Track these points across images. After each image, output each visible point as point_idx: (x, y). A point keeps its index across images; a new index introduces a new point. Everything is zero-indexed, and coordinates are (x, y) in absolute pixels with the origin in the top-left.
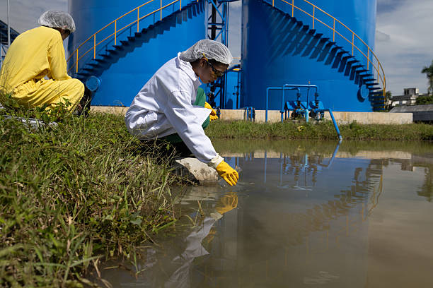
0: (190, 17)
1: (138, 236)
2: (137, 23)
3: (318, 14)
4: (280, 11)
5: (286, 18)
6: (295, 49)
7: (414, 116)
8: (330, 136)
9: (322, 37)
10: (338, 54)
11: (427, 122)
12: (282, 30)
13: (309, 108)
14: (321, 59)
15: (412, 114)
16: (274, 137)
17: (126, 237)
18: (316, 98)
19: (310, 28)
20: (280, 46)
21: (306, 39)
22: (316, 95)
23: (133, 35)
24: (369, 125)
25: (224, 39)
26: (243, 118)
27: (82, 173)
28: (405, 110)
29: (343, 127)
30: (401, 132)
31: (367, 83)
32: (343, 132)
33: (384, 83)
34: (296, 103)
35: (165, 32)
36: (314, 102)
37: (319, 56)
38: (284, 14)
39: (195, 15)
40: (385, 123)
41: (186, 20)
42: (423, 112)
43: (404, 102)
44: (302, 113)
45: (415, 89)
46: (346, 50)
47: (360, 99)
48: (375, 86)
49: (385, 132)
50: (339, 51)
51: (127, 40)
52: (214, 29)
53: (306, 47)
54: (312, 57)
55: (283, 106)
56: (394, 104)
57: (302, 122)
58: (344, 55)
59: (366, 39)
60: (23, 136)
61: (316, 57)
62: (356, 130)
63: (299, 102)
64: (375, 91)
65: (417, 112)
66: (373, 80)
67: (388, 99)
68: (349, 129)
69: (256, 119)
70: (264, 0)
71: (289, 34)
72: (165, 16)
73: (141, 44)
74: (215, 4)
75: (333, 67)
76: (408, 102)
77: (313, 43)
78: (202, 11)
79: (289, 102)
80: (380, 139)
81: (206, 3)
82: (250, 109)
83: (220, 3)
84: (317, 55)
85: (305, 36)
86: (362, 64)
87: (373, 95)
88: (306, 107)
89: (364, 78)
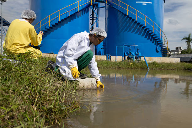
0: (83, 15)
1: (64, 114)
2: (59, 17)
3: (139, 14)
4: (122, 13)
5: (125, 15)
6: (129, 29)
7: (180, 59)
8: (144, 68)
9: (140, 24)
11: (186, 62)
12: (123, 21)
13: (135, 55)
14: (140, 34)
16: (119, 68)
17: (58, 115)
19: (135, 20)
20: (122, 28)
21: (134, 25)
22: (138, 50)
23: (57, 22)
24: (161, 63)
25: (97, 24)
26: (105, 59)
27: (38, 85)
28: (176, 57)
29: (149, 64)
30: (175, 66)
31: (160, 44)
32: (150, 66)
33: (167, 44)
35: (71, 21)
36: (137, 53)
37: (139, 32)
39: (85, 14)
40: (168, 62)
41: (80, 16)
42: (184, 57)
43: (176, 53)
44: (132, 57)
45: (180, 47)
46: (151, 30)
47: (157, 51)
48: (163, 46)
49: (168, 66)
50: (148, 30)
52: (93, 20)
53: (133, 28)
54: (136, 33)
55: (123, 54)
56: (171, 54)
57: (132, 61)
58: (150, 32)
59: (159, 25)
60: (12, 69)
61: (137, 33)
62: (156, 65)
63: (130, 53)
64: (163, 48)
65: (182, 57)
66: (163, 43)
67: (169, 52)
68: (152, 65)
69: (111, 60)
70: (115, 8)
71: (125, 23)
72: (71, 14)
73: (61, 26)
74: (94, 9)
75: (145, 37)
76: (178, 53)
77: (136, 27)
78: (88, 12)
79: (126, 52)
80: (166, 69)
81: (90, 8)
82: (109, 55)
83: (96, 8)
84: (138, 32)
85: (133, 23)
86: (158, 36)
87: (162, 50)
88: (133, 55)
89: (159, 42)
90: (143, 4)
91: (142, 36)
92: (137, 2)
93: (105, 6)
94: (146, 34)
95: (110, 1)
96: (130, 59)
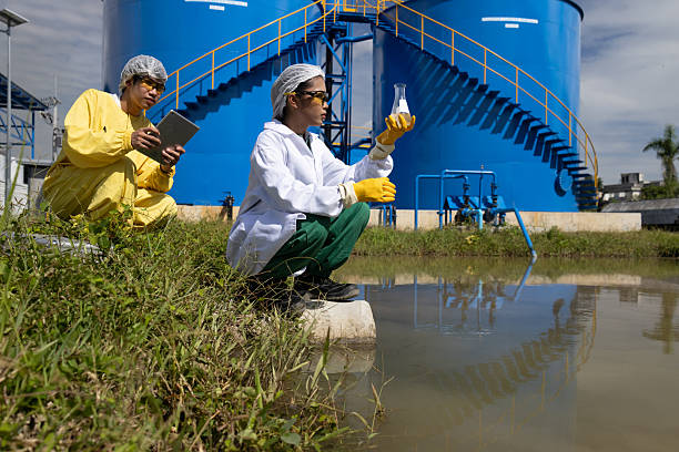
2: (211, 74)
3: (492, 61)
4: (435, 58)
5: (442, 67)
6: (457, 114)
7: (642, 217)
8: (518, 251)
9: (499, 96)
10: (525, 121)
11: (661, 226)
12: (438, 85)
13: (483, 207)
14: (497, 130)
15: (639, 215)
16: (429, 253)
18: (493, 191)
19: (479, 83)
20: (433, 109)
21: (475, 99)
22: (494, 187)
23: (205, 93)
24: (577, 233)
25: (345, 99)
26: (377, 223)
28: (625, 209)
29: (536, 237)
30: (627, 244)
31: (569, 166)
32: (538, 245)
33: (596, 167)
35: (255, 88)
36: (489, 197)
37: (494, 124)
38: (440, 61)
40: (601, 229)
42: (654, 211)
43: (622, 195)
44: (472, 215)
45: (638, 175)
46: (536, 117)
47: (560, 192)
48: (581, 172)
49: (602, 245)
50: (525, 117)
51: (195, 100)
52: (329, 83)
53: (474, 111)
54: (485, 127)
55: (442, 204)
56: (607, 197)
57: (473, 229)
58: (533, 124)
59: (565, 98)
61: (489, 127)
62: (557, 242)
63: (467, 198)
64: (581, 179)
66: (579, 162)
67: (598, 191)
68: (546, 240)
69: (397, 226)
70: (409, 40)
71: (447, 91)
72: (255, 65)
73: (218, 107)
74: (332, 45)
75: (516, 142)
76: (628, 194)
77: (485, 105)
78: (312, 57)
79: (452, 197)
80: (595, 256)
81: (318, 44)
82: (388, 209)
83: (339, 43)
84: (492, 123)
85: (472, 94)
86: (561, 138)
87: (579, 186)
88: (477, 205)
89: (565, 159)
90: (507, 26)
91: (506, 137)
92: (484, 19)
93: (370, 33)
94: (518, 129)
95: (389, 15)
96: (468, 221)
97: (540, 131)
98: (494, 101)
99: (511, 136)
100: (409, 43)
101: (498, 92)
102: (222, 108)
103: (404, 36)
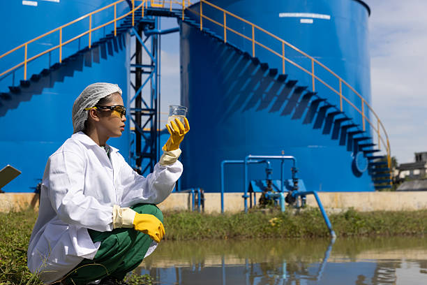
0: (104, 57)
2: (24, 65)
3: (290, 53)
4: (237, 50)
5: (244, 58)
6: (259, 101)
8: (317, 232)
9: (298, 85)
10: (321, 108)
12: (241, 74)
13: (285, 189)
14: (297, 116)
16: (234, 237)
18: (293, 175)
19: (279, 73)
20: (237, 97)
21: (275, 89)
22: (294, 171)
23: (17, 84)
24: (373, 213)
25: (154, 88)
26: (186, 207)
28: (419, 186)
29: (335, 218)
30: (418, 222)
31: (364, 149)
32: (336, 226)
33: (388, 147)
34: (265, 184)
35: (66, 78)
36: (290, 181)
37: (294, 111)
38: (241, 53)
39: (111, 54)
40: (394, 209)
41: (98, 61)
43: (416, 172)
44: (275, 198)
46: (333, 104)
47: (357, 173)
48: (376, 154)
49: (396, 224)
50: (322, 104)
51: (8, 91)
52: (139, 72)
53: (275, 99)
54: (286, 113)
55: (247, 188)
57: (276, 212)
58: (330, 111)
59: (358, 87)
61: (289, 113)
62: (355, 222)
63: (269, 182)
64: (375, 161)
66: (373, 145)
67: (394, 169)
68: (344, 221)
69: (205, 209)
70: (212, 33)
71: (250, 80)
72: (67, 56)
73: (31, 96)
74: (141, 36)
75: (315, 127)
76: (422, 171)
77: (285, 93)
78: (121, 49)
79: (256, 181)
80: (390, 234)
81: (128, 36)
82: (196, 192)
83: (148, 35)
84: (291, 109)
85: (272, 83)
86: (356, 123)
87: (374, 167)
88: (280, 189)
89: (360, 143)
90: (302, 21)
91: (305, 122)
92: (282, 15)
93: (178, 26)
94: (316, 115)
95: (194, 11)
96: (271, 203)
97: (337, 117)
98: (293, 89)
99: (310, 122)
100: (213, 37)
101: (296, 82)
102: (34, 97)
103: (208, 30)
